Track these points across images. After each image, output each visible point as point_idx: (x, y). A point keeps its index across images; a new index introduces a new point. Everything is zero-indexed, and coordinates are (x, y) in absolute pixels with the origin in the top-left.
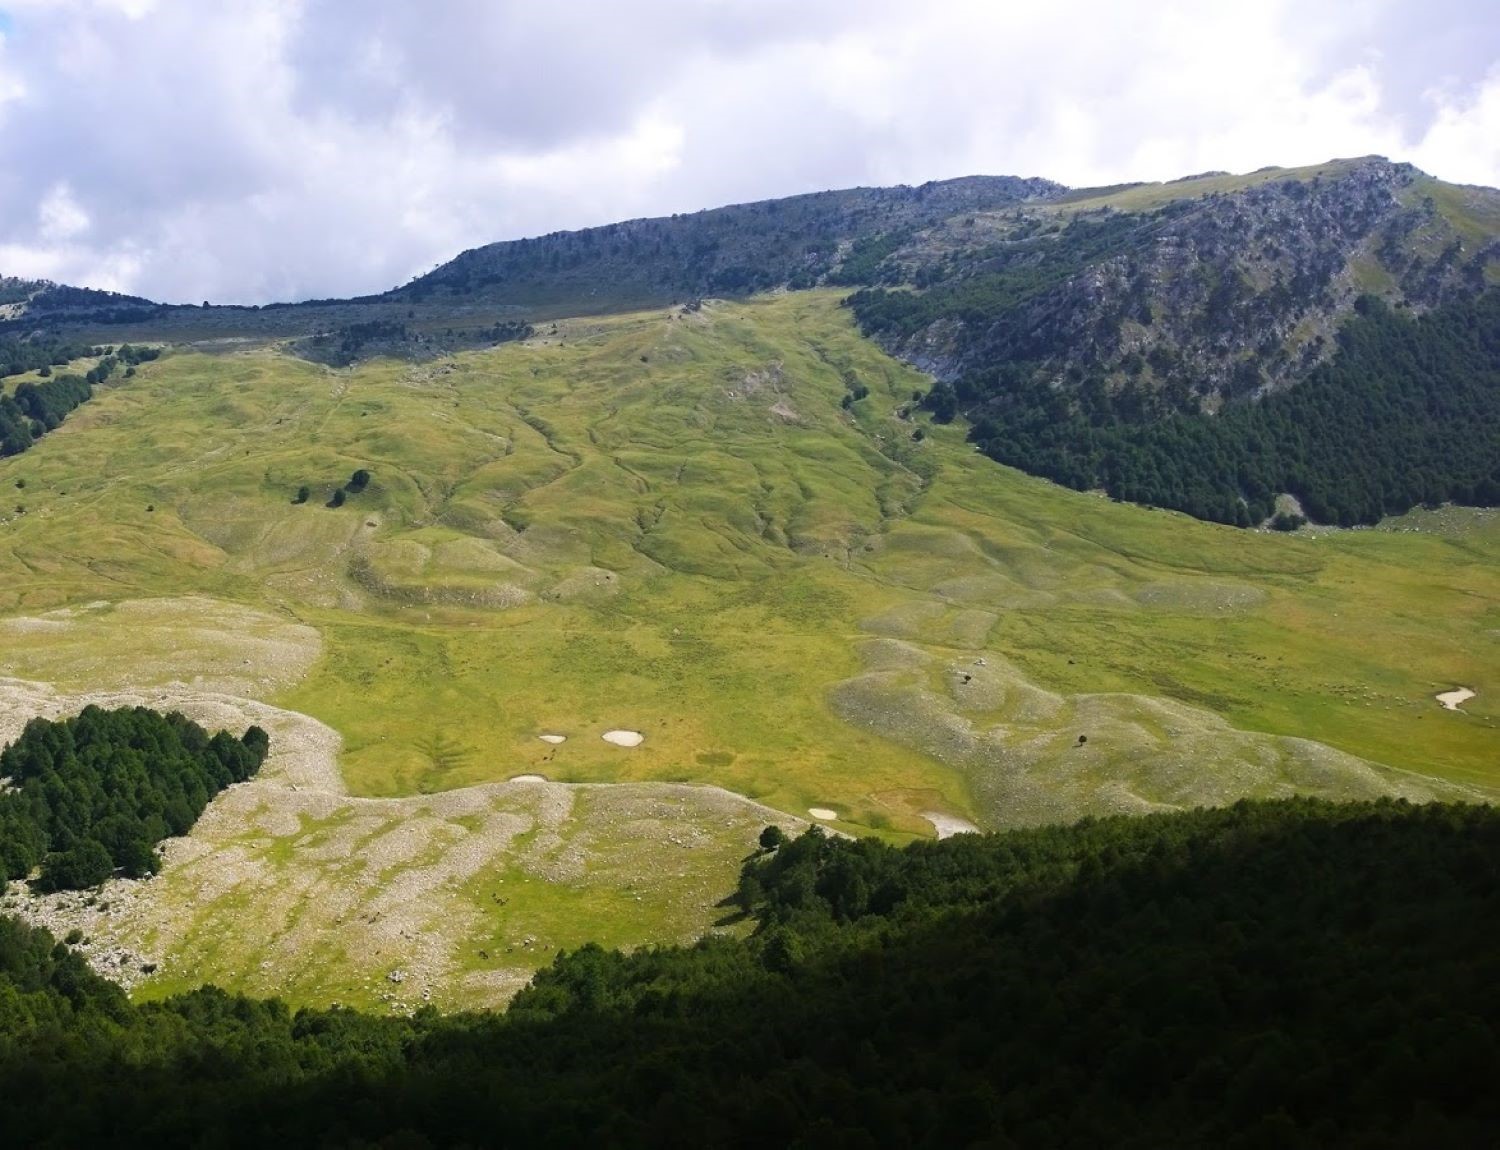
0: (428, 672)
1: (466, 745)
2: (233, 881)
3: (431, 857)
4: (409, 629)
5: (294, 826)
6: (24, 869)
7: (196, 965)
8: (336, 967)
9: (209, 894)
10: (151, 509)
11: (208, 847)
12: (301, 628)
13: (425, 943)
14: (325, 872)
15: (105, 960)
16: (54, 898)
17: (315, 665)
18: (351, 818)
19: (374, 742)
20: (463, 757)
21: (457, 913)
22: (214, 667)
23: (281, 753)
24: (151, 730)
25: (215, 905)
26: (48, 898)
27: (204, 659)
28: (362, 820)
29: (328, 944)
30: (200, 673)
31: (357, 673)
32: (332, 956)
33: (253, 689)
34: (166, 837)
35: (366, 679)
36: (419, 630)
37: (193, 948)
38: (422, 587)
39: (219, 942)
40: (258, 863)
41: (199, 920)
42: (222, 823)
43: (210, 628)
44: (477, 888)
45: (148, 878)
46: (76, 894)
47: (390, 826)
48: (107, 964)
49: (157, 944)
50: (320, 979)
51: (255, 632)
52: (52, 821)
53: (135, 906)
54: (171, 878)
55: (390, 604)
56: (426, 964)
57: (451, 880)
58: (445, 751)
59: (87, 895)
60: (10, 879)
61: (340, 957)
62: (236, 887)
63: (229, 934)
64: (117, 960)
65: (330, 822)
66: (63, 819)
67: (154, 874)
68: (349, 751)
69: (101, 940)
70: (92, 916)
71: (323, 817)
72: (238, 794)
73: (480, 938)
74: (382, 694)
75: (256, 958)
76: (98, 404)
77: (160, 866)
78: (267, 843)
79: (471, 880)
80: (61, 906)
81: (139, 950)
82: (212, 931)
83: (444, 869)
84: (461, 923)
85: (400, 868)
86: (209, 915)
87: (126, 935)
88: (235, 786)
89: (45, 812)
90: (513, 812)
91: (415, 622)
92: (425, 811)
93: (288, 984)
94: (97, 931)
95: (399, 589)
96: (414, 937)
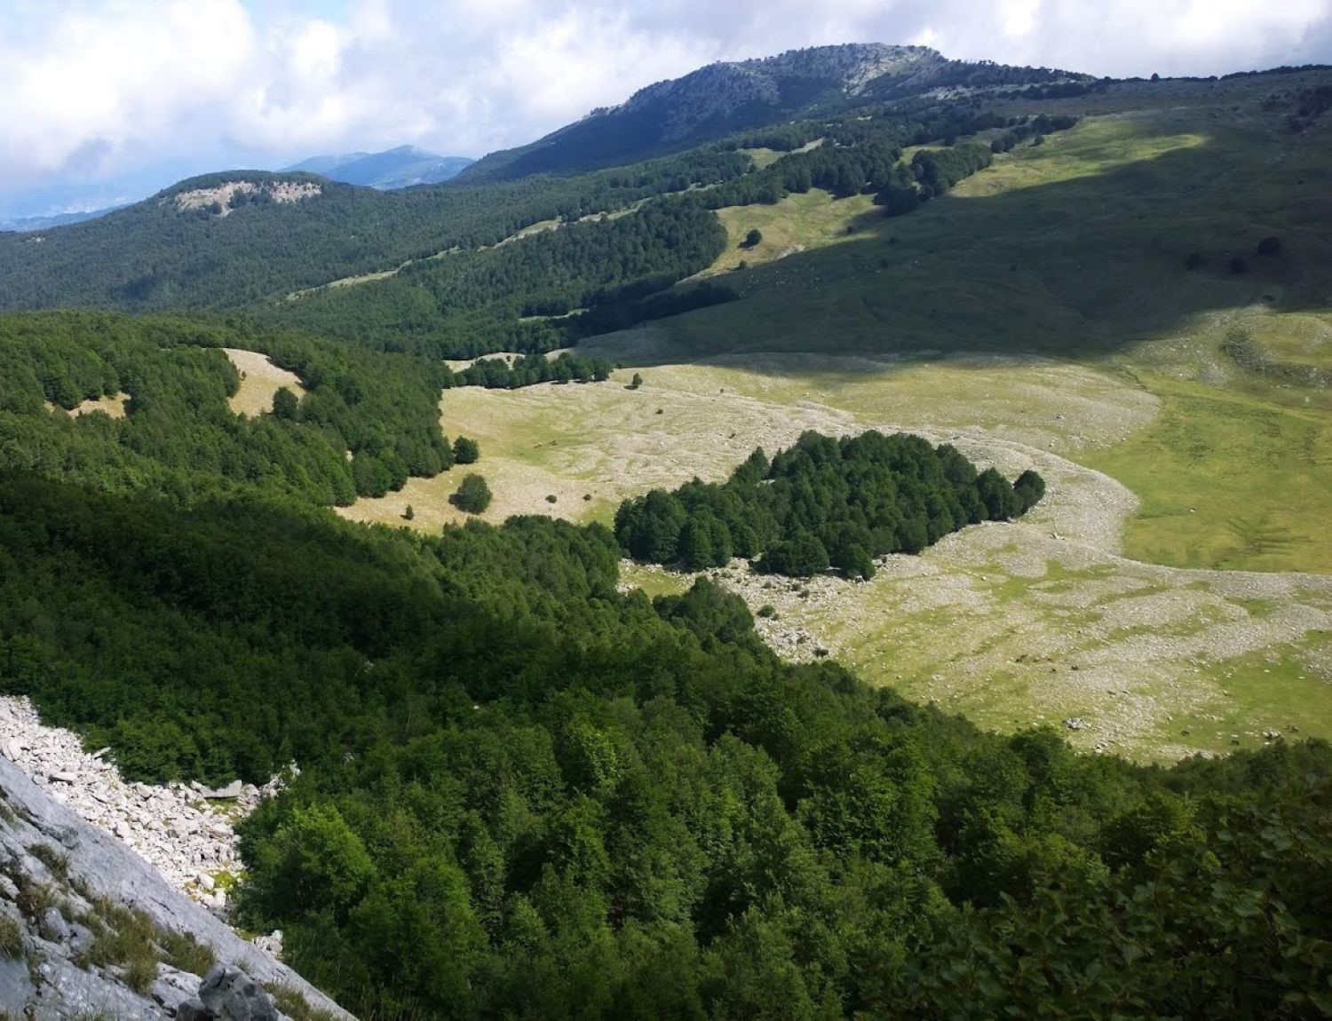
0: (1282, 454)
1: (1295, 533)
2: (943, 601)
3: (1187, 628)
4: (1278, 409)
5: (1039, 569)
6: (749, 550)
7: (867, 661)
8: (1011, 698)
9: (913, 606)
10: (1013, 268)
11: (936, 569)
12: (1141, 395)
13: (1129, 704)
14: (1048, 616)
15: (785, 636)
16: (766, 578)
17: (1141, 431)
18: (1108, 575)
19: (1180, 512)
20: (1286, 545)
21: (1190, 687)
22: (1024, 418)
23: (1056, 504)
24: (917, 457)
25: (913, 617)
26: (760, 578)
27: (1015, 411)
28: (1119, 579)
29: (1011, 676)
30: (1004, 422)
31: (1189, 444)
32: (1011, 687)
33: (1057, 443)
34: (893, 552)
35: (1198, 452)
36: (1289, 412)
37: (871, 647)
38: (1310, 368)
39: (900, 647)
40: (979, 594)
41: (889, 625)
42: (959, 553)
43: (1036, 383)
44: (1232, 670)
45: (858, 581)
46: (787, 579)
47: (1150, 591)
48: (785, 640)
49: (838, 635)
50: (987, 704)
51: (1083, 392)
52: (789, 516)
53: (834, 600)
54: (882, 587)
55: (1262, 382)
56: (1120, 722)
57: (1201, 655)
58: (1266, 535)
59: (795, 581)
60: (735, 555)
61: (1021, 690)
62: (942, 608)
63: (913, 643)
64: (795, 638)
65: (1083, 575)
66: (800, 515)
67: (866, 578)
68: (1144, 516)
69: (789, 620)
70: (792, 599)
71: (1076, 569)
72: (991, 532)
73: (1205, 716)
74: (1212, 469)
75: (930, 669)
76: (993, 171)
77: (873, 573)
78: (1001, 579)
79: (1227, 661)
80: (767, 586)
81: (819, 636)
82: (897, 638)
83: (1198, 643)
84: (1189, 699)
85: (1139, 630)
86: (902, 624)
87: (814, 621)
88: (990, 523)
89: (784, 506)
90: (1320, 607)
91: (1288, 403)
92: (1204, 585)
93: (951, 700)
94: (789, 611)
95: (1278, 366)
96: (1119, 694)
